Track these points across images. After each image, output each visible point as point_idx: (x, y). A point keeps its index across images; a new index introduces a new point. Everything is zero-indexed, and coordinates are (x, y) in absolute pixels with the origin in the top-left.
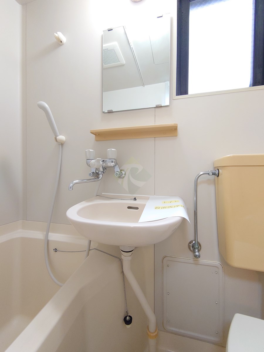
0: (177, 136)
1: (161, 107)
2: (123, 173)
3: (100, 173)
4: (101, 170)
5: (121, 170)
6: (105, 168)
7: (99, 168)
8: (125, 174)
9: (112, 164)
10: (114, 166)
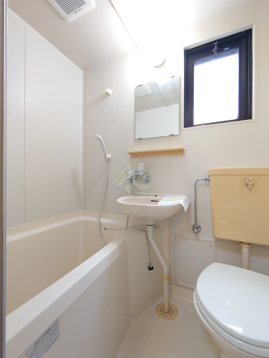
0: (184, 155)
1: (174, 135)
2: (149, 179)
3: (133, 179)
4: (135, 177)
5: (147, 177)
6: (136, 176)
7: (133, 176)
8: (150, 180)
9: (142, 173)
10: (143, 175)
